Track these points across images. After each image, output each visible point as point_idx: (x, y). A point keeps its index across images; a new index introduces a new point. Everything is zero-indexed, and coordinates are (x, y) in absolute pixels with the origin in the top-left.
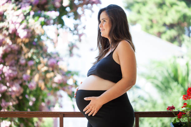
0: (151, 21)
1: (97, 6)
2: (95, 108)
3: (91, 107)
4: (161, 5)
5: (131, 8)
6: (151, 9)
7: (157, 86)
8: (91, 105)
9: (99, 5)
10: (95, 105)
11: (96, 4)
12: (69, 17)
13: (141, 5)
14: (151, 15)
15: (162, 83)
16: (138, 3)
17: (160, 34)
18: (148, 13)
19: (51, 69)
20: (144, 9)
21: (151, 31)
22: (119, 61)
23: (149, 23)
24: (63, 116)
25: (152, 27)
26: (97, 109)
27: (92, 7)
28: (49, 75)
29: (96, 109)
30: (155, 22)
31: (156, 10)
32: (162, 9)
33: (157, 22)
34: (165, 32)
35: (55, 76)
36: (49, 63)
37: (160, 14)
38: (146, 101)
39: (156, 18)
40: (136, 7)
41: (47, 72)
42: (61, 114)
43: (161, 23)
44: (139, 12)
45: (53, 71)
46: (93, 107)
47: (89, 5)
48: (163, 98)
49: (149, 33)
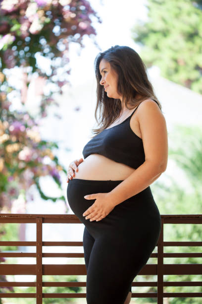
0: (176, 61)
1: (89, 37)
2: (102, 212)
3: (96, 210)
4: (191, 36)
5: (144, 40)
6: (176, 42)
7: (185, 167)
8: (96, 206)
9: (92, 35)
10: (102, 206)
11: (89, 34)
12: (44, 55)
13: (159, 36)
14: (176, 51)
15: (193, 162)
16: (154, 32)
17: (189, 83)
18: (171, 48)
19: (14, 139)
20: (165, 43)
21: (176, 77)
22: (140, 132)
23: (173, 65)
24: (41, 220)
25: (176, 71)
26: (106, 213)
27: (82, 39)
28: (10, 149)
29: (104, 213)
30: (181, 64)
31: (183, 44)
32: (193, 42)
33: (186, 64)
34: (197, 80)
35: (21, 150)
36: (12, 128)
37: (190, 50)
38: (168, 190)
39: (184, 56)
40: (153, 39)
41: (7, 143)
42: (38, 217)
43: (192, 64)
44: (156, 47)
45: (18, 142)
46: (99, 210)
47: (77, 36)
48: (194, 186)
49: (172, 81)
